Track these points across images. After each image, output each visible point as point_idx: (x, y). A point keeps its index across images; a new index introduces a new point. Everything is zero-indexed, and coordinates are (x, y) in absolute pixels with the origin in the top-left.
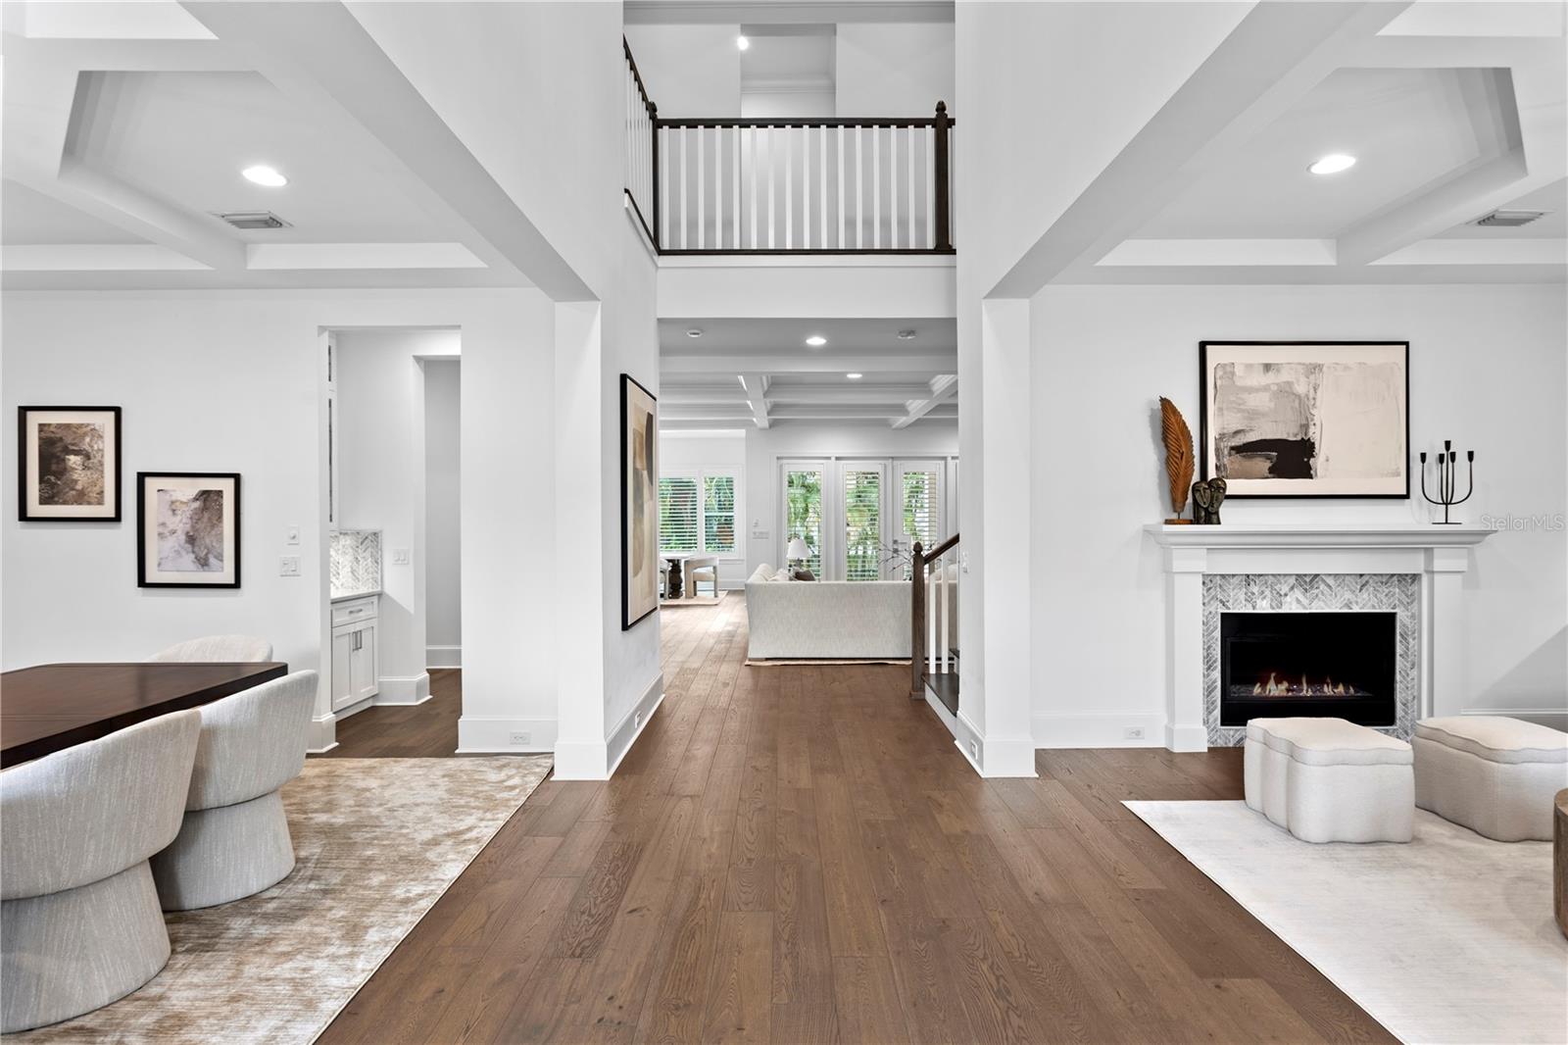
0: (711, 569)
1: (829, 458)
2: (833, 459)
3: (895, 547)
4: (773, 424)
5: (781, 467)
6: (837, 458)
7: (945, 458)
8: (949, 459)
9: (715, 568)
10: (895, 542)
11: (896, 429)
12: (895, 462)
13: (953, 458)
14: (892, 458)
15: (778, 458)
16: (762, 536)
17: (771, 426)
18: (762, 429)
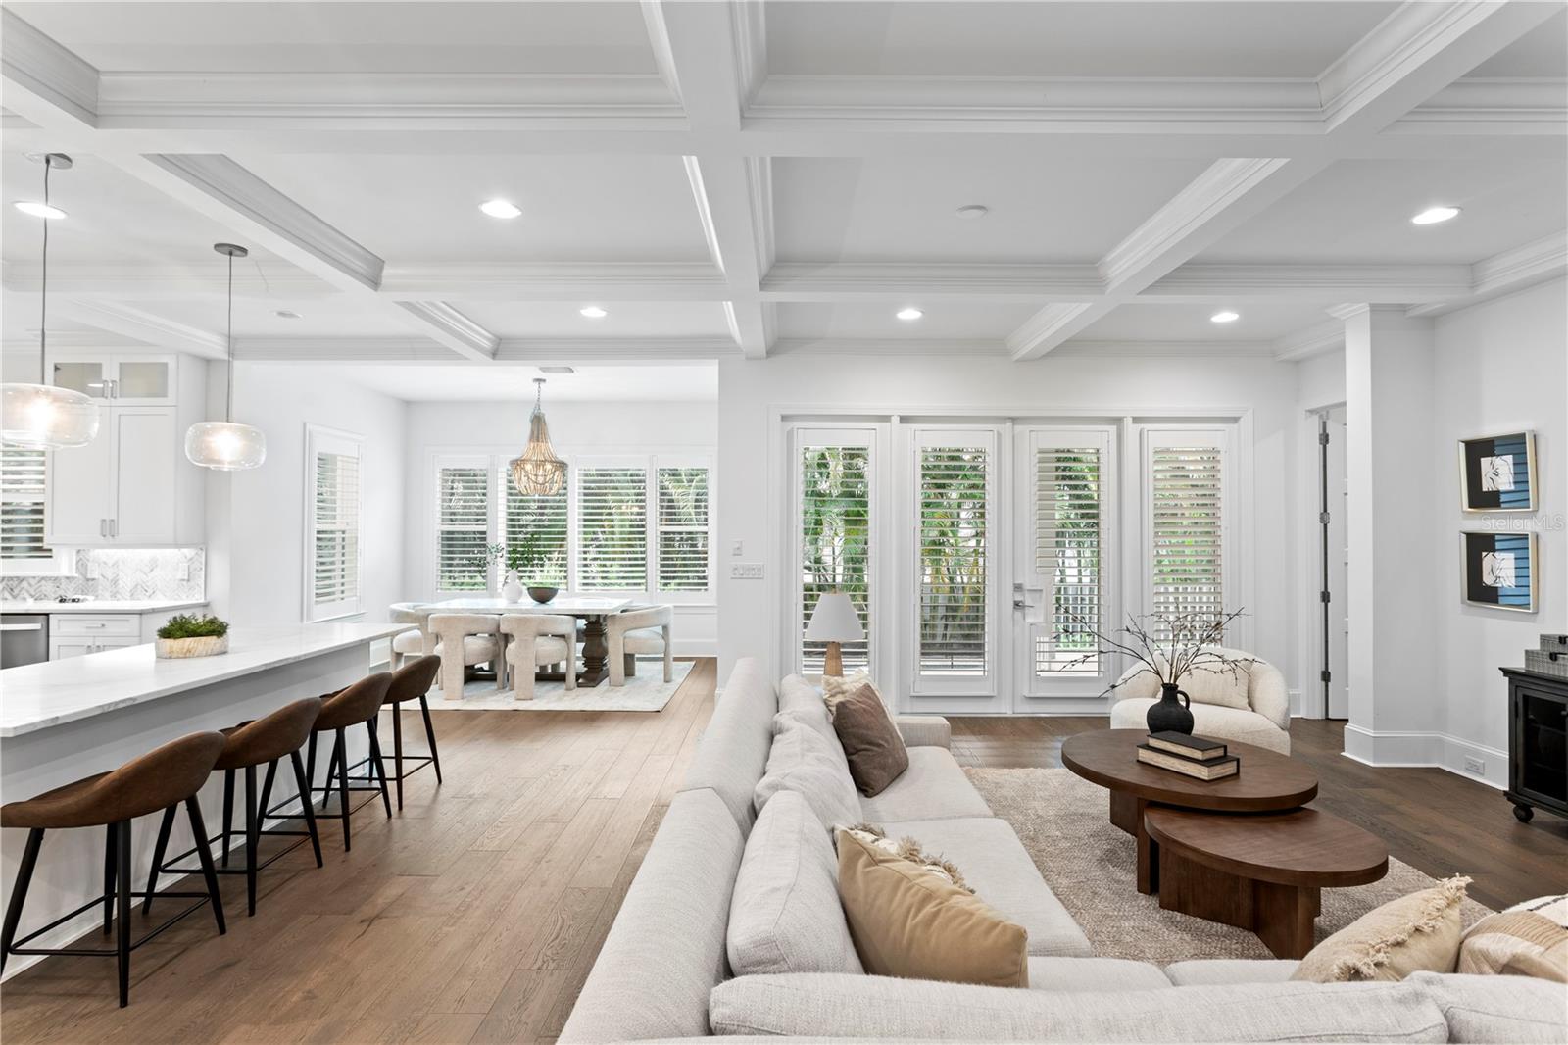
0: (660, 630)
1: (886, 418)
2: (895, 420)
3: (1019, 598)
4: (778, 346)
5: (790, 435)
6: (904, 419)
7: (1118, 421)
8: (1128, 421)
9: (665, 628)
10: (1018, 588)
11: (1023, 360)
12: (1019, 428)
13: (1136, 420)
14: (1014, 420)
15: (784, 418)
16: (753, 574)
17: (771, 352)
18: (751, 358)
